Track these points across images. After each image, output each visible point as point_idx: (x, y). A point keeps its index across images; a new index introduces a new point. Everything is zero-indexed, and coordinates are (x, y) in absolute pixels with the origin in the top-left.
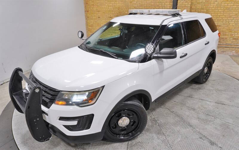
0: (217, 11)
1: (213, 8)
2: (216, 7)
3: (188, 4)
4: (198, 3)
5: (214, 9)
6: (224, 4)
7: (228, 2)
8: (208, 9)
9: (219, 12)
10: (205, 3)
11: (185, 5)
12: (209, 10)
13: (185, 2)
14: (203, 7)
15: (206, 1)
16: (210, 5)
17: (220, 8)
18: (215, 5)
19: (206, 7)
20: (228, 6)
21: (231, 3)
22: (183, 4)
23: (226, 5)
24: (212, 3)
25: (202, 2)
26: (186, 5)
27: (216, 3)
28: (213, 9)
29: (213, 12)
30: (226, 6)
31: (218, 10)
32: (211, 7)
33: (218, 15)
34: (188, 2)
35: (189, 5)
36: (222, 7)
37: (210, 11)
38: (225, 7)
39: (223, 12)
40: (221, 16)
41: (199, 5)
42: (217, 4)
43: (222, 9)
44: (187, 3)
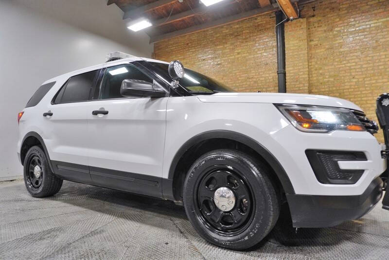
0: (359, 93)
1: (351, 88)
2: (356, 87)
3: (305, 86)
4: (321, 83)
5: (352, 90)
6: (370, 80)
7: (376, 78)
8: (342, 91)
9: (363, 96)
10: (334, 82)
11: (299, 87)
12: (344, 92)
13: (298, 83)
14: (331, 89)
15: (334, 80)
16: (343, 85)
17: (364, 89)
18: (352, 84)
19: (338, 88)
20: (378, 84)
21: (383, 79)
22: (296, 86)
23: (374, 81)
24: (346, 81)
25: (328, 81)
26: (301, 88)
27: (354, 80)
28: (350, 90)
29: (353, 96)
30: (373, 83)
31: (361, 91)
32: (346, 87)
33: (362, 100)
34: (304, 82)
35: (306, 88)
36: (366, 85)
37: (346, 94)
38: (373, 85)
39: (370, 95)
40: (368, 102)
41: (323, 87)
42: (356, 82)
43: (368, 89)
44: (301, 85)
